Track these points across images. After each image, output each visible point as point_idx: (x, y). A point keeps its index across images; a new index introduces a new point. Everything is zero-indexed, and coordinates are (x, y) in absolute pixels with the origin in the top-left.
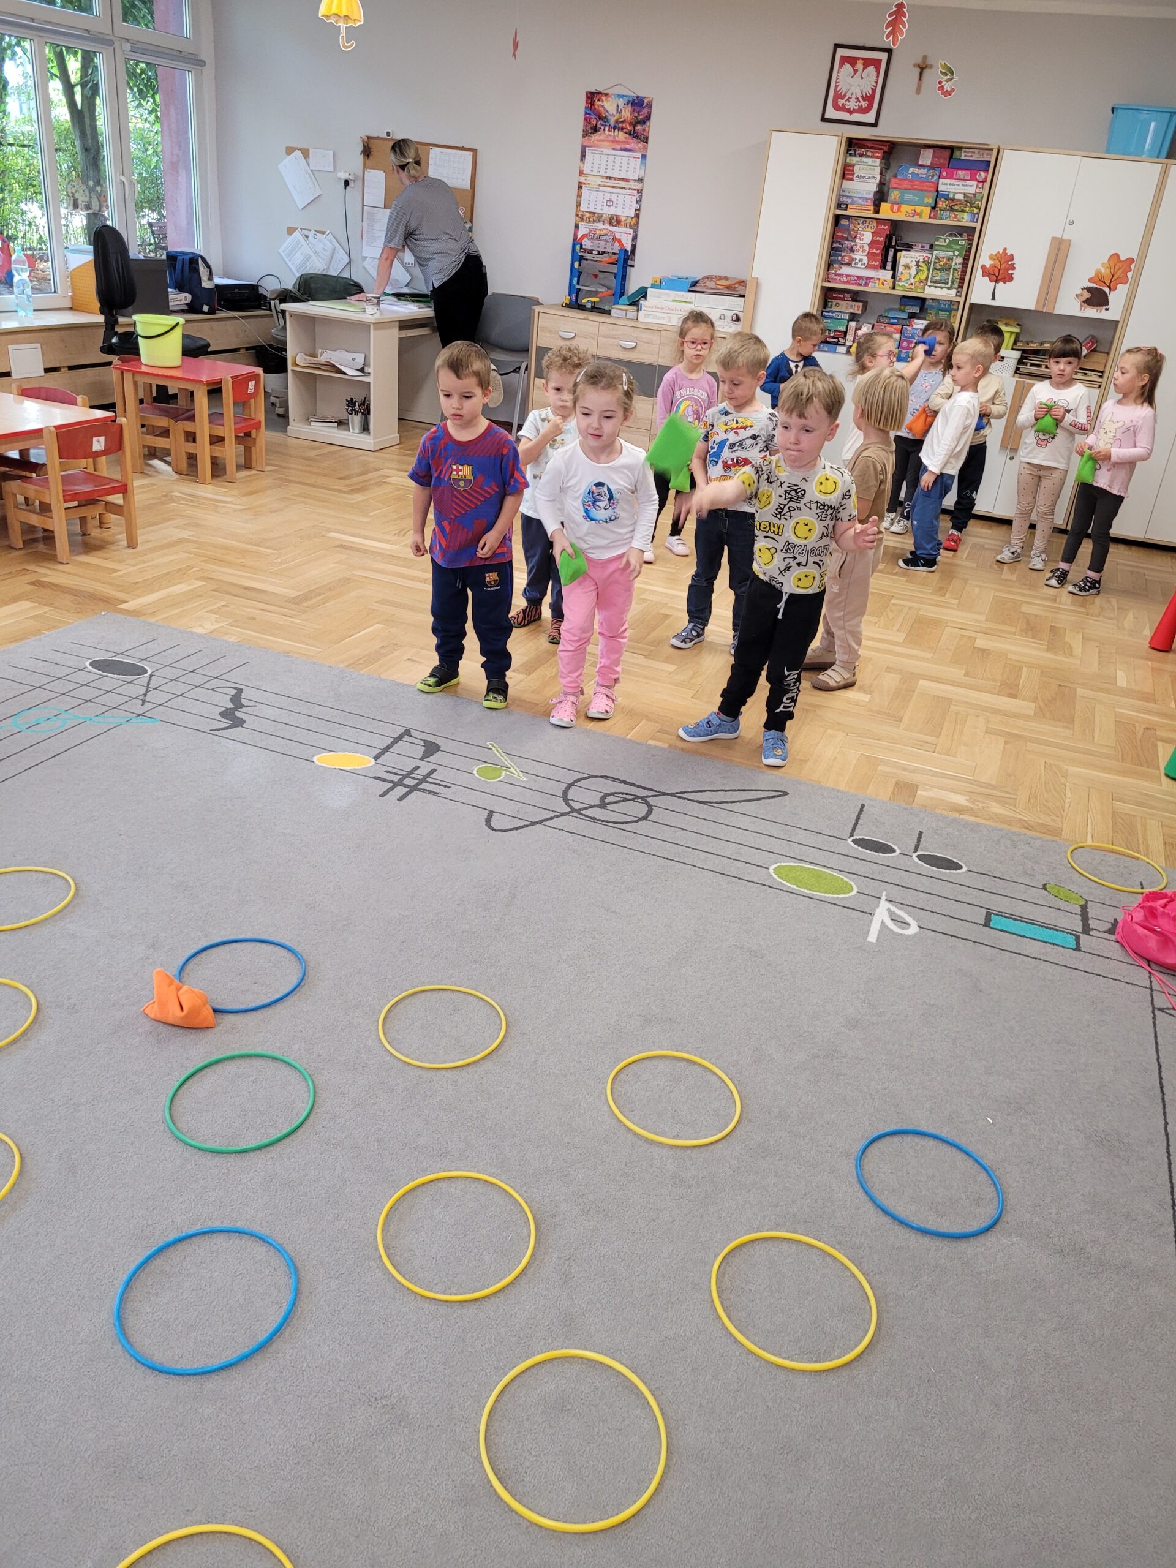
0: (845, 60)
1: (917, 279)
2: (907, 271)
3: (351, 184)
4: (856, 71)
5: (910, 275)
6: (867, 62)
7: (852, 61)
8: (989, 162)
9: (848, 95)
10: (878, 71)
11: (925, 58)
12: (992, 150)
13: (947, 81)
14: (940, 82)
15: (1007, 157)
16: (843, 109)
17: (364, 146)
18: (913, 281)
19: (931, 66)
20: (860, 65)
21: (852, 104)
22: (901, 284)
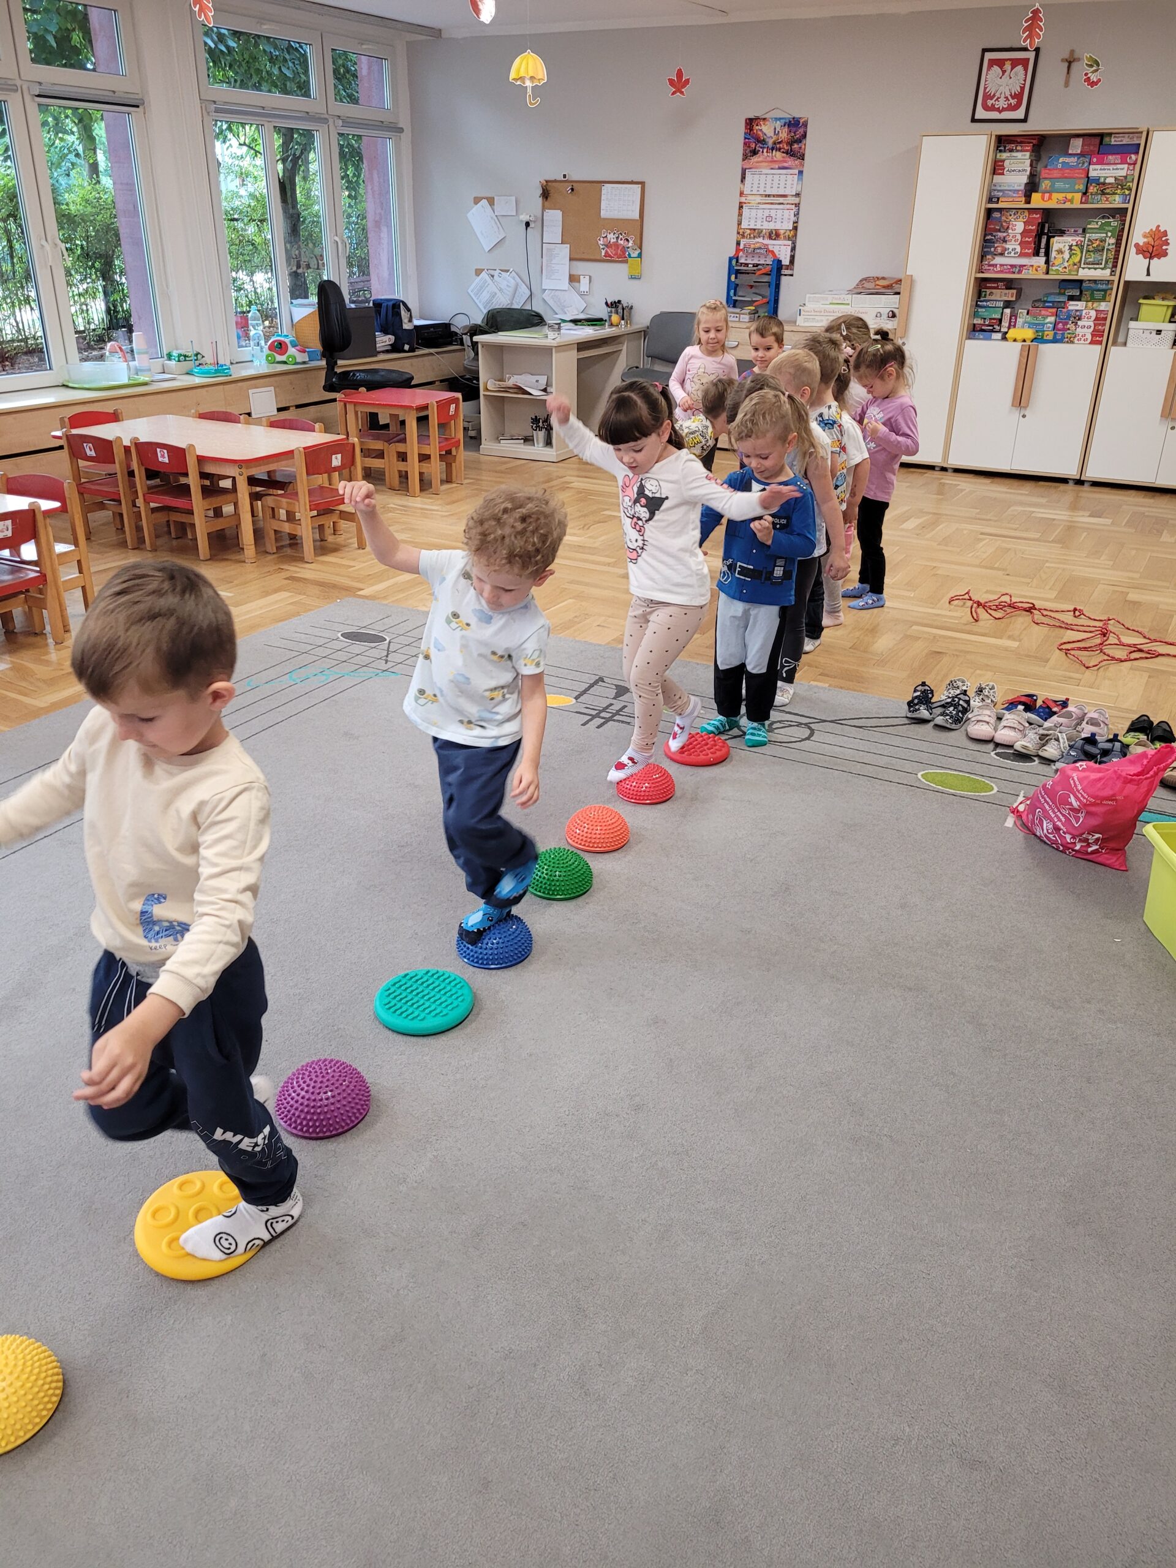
0: (993, 62)
1: (1071, 262)
2: (1060, 256)
3: (532, 225)
4: (1004, 72)
5: (1064, 259)
6: (1015, 63)
7: (1000, 63)
8: (1139, 145)
9: (998, 95)
10: (1026, 70)
11: (1072, 52)
12: (1141, 133)
13: (1093, 72)
14: (1086, 74)
15: (1157, 138)
16: (992, 108)
17: (543, 190)
18: (1066, 264)
19: (1079, 60)
20: (1008, 66)
21: (1002, 104)
22: (1054, 268)
